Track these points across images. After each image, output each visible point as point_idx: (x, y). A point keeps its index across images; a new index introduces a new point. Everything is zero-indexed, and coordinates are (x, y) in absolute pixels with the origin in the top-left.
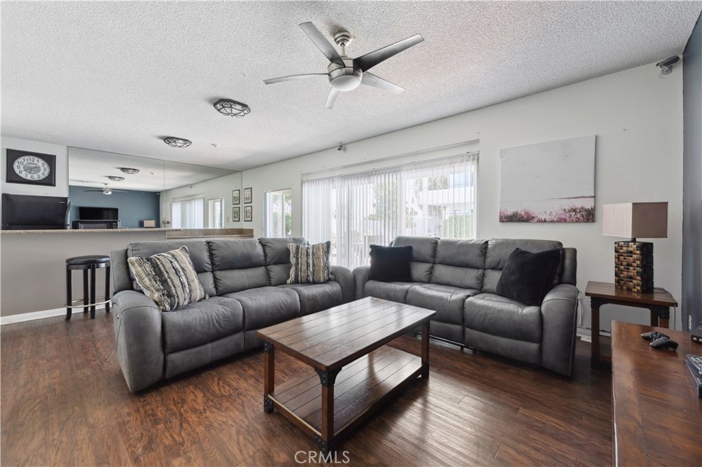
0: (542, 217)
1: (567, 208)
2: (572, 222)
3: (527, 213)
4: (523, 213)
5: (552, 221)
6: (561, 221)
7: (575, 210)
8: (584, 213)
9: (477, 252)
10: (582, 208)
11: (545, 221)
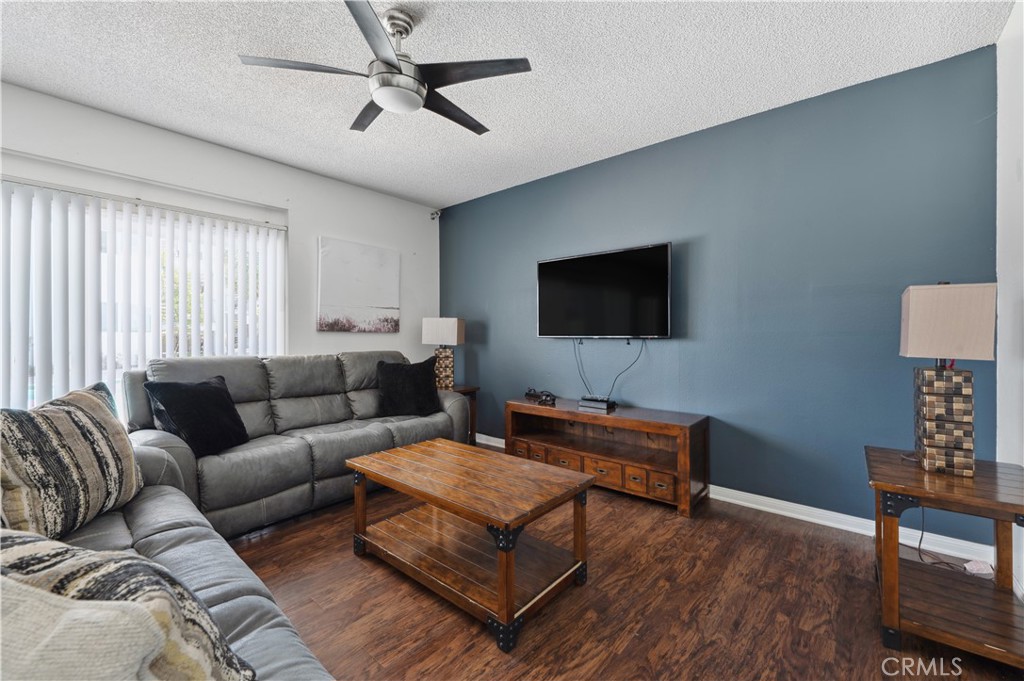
0: (363, 326)
1: (382, 318)
2: (385, 332)
3: (348, 321)
4: (345, 321)
5: (370, 332)
6: (377, 331)
7: (387, 321)
8: (393, 324)
9: (334, 371)
10: (392, 318)
11: (364, 331)
